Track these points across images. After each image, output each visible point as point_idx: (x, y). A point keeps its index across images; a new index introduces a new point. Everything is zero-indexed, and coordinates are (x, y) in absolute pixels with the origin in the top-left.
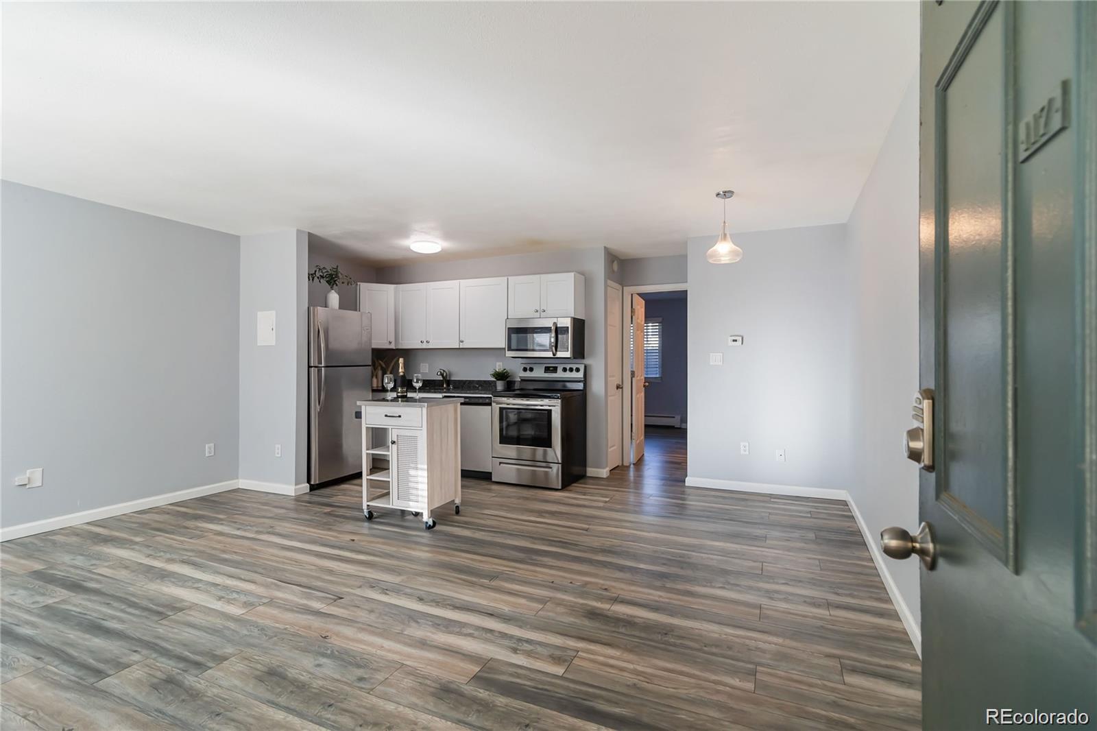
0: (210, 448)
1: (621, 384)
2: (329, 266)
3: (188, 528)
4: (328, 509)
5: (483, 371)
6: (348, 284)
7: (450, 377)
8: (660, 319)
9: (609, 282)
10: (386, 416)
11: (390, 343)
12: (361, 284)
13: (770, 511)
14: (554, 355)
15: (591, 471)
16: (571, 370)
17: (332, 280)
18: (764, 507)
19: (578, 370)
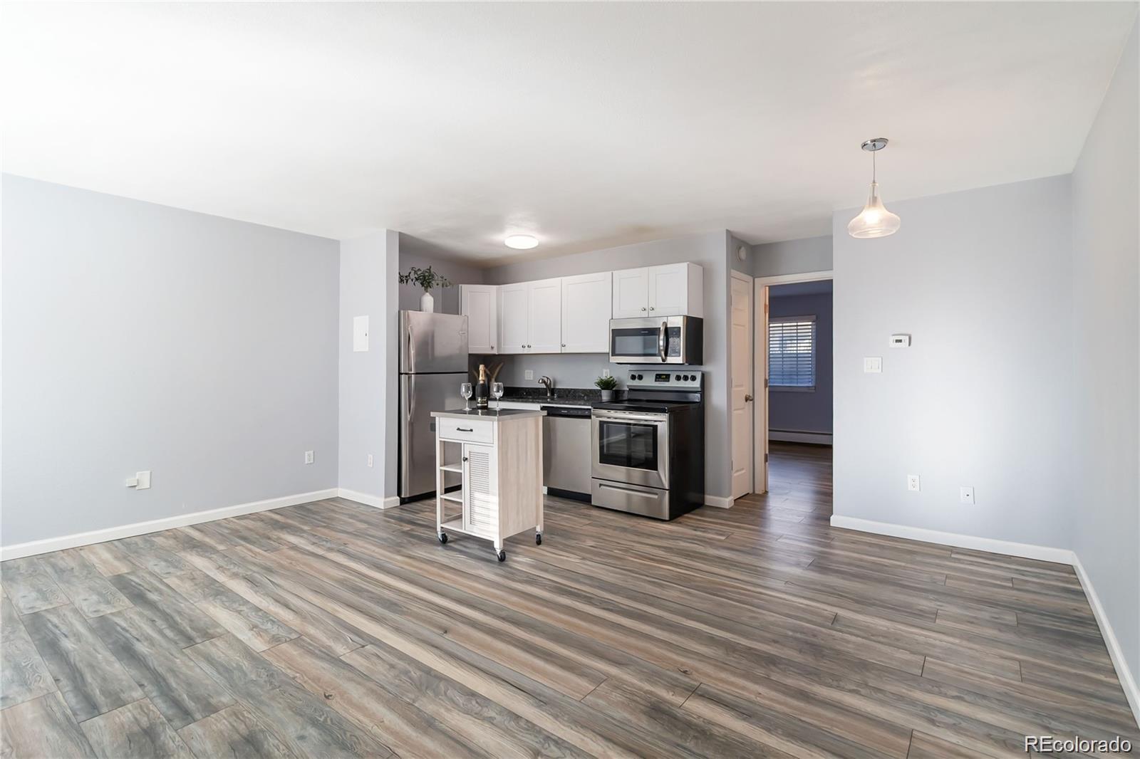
0: (309, 455)
1: (751, 395)
2: (423, 267)
3: (269, 538)
4: (407, 528)
5: (587, 379)
6: (443, 286)
7: (554, 385)
8: (814, 317)
9: (734, 273)
10: (458, 429)
11: (492, 348)
12: (463, 286)
13: (946, 572)
14: (663, 360)
15: (710, 499)
16: (686, 378)
17: (426, 281)
18: (938, 565)
19: (694, 378)
